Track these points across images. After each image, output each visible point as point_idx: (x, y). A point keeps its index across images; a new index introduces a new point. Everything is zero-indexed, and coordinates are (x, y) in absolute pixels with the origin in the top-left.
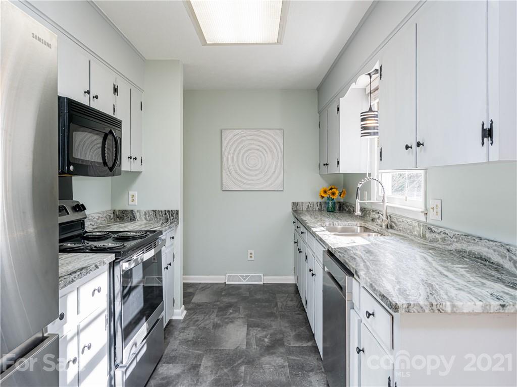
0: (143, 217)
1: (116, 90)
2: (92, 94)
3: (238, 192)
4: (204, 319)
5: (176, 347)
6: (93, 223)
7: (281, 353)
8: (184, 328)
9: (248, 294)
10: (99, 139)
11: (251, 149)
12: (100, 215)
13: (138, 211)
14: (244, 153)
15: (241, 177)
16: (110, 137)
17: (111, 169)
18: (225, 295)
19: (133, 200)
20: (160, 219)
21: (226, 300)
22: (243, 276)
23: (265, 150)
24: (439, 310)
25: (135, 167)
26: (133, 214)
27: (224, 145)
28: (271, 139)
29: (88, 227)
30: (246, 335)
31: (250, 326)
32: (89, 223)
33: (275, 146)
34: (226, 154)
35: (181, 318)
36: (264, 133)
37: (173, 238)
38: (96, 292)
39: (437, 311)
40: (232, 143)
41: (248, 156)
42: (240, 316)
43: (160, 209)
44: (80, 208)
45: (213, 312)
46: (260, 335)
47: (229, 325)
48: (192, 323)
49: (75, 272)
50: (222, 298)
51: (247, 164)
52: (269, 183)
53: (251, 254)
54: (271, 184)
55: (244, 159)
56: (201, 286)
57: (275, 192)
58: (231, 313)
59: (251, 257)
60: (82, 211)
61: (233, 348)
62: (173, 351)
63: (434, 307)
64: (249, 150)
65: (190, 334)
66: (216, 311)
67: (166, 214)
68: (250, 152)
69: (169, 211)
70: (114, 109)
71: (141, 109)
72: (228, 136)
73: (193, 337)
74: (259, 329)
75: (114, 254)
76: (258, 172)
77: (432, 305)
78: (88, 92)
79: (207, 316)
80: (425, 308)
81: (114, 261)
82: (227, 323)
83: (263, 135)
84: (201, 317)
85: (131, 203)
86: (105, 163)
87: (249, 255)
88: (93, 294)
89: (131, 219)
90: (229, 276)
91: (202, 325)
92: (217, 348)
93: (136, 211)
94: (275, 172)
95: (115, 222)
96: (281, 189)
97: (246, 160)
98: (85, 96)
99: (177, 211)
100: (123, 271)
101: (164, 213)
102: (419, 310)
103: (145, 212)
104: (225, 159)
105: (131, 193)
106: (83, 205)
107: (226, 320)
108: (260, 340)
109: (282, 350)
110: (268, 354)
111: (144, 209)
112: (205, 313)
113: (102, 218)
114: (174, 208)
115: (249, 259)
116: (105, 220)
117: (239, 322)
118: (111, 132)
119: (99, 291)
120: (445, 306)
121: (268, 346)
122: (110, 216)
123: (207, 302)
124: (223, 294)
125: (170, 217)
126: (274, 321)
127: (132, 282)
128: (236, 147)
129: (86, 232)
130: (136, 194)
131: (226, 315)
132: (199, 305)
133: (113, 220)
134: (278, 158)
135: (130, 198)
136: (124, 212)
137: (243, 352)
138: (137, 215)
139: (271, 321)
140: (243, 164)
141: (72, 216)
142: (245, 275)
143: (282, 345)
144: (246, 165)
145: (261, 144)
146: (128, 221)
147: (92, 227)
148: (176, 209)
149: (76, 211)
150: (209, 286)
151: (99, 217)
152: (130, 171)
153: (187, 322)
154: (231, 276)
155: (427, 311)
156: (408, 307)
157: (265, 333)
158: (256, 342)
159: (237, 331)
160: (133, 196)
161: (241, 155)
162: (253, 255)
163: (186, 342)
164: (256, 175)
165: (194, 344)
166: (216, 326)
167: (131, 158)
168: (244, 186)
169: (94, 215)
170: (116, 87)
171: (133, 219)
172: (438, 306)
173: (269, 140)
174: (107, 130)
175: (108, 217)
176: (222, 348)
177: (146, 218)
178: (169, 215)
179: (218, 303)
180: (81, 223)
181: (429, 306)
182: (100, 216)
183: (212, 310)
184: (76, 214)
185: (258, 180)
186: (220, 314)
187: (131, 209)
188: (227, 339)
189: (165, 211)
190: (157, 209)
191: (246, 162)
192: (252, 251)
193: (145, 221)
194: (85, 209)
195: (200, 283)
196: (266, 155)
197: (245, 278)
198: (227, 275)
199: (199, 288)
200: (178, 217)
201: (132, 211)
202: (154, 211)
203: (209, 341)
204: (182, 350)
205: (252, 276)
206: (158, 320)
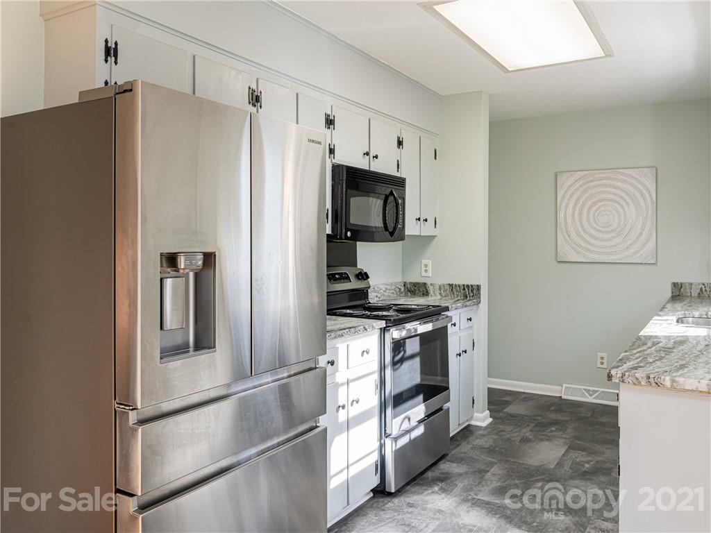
0: (437, 292)
1: (400, 143)
2: (372, 155)
3: (582, 265)
4: (512, 430)
5: (466, 451)
6: (379, 295)
7: (600, 481)
8: (483, 436)
9: (589, 414)
10: (380, 203)
11: (602, 200)
12: (387, 287)
13: (431, 284)
14: (591, 207)
15: (586, 241)
16: (391, 198)
17: (392, 234)
18: (554, 411)
19: (426, 271)
20: (457, 296)
21: (553, 416)
22: (589, 390)
23: (625, 200)
24: (657, 384)
25: (427, 230)
26: (426, 288)
27: (560, 195)
28: (634, 182)
29: (373, 299)
30: (561, 455)
31: (571, 447)
32: (375, 294)
33: (642, 195)
34: (563, 208)
35: (484, 424)
36: (622, 174)
37: (470, 319)
38: (365, 353)
39: (654, 384)
40: (572, 191)
41: (596, 211)
42: (564, 436)
43: (457, 283)
44: (363, 276)
45: (528, 425)
46: (581, 459)
47: (542, 443)
48: (495, 431)
49: (345, 329)
50: (548, 413)
51: (595, 223)
52: (632, 250)
53: (602, 358)
54: (636, 253)
55: (591, 216)
56: (524, 396)
57: (641, 267)
58: (552, 431)
59: (602, 363)
60: (365, 280)
61: (536, 464)
62: (462, 453)
63: (652, 380)
64: (598, 201)
65: (486, 442)
66: (532, 425)
67: (464, 289)
68: (600, 204)
69: (468, 286)
70: (398, 165)
71: (436, 159)
72: (566, 181)
73: (491, 446)
74: (584, 453)
75: (384, 321)
76: (613, 234)
77: (649, 377)
78: (367, 154)
79: (518, 429)
80: (640, 379)
81: (385, 328)
82: (542, 440)
83: (621, 177)
84: (509, 428)
85: (424, 274)
86: (386, 228)
87: (599, 360)
88: (362, 355)
89: (423, 294)
90: (566, 388)
91: (508, 436)
92: (515, 460)
93: (429, 283)
94: (641, 234)
95: (406, 295)
96: (653, 262)
97: (594, 216)
98: (364, 157)
99: (478, 287)
100: (393, 339)
101: (462, 288)
102: (635, 381)
103: (440, 286)
104: (561, 215)
105: (424, 262)
106: (366, 274)
107: (542, 437)
108: (579, 464)
109: (603, 479)
110: (580, 479)
111: (439, 282)
112: (516, 425)
113: (390, 290)
114: (475, 283)
115: (599, 365)
116: (393, 293)
117: (561, 441)
118: (391, 193)
119: (368, 353)
120: (664, 380)
121: (585, 472)
122: (400, 289)
123: (525, 414)
124: (552, 408)
125: (470, 293)
126: (611, 449)
127: (405, 352)
128: (579, 198)
129: (369, 303)
130: (430, 263)
131: (544, 431)
132: (512, 416)
133: (403, 294)
134: (647, 213)
135: (423, 269)
136: (415, 285)
137: (549, 470)
138: (431, 289)
139: (607, 448)
140: (589, 222)
141: (354, 284)
142: (591, 389)
143: (609, 474)
144: (594, 225)
145: (619, 192)
146: (420, 296)
147: (377, 299)
148: (476, 284)
149: (359, 279)
150: (536, 397)
151: (386, 289)
152: (420, 236)
153: (489, 430)
154: (570, 388)
155: (643, 383)
156: (622, 377)
157: (589, 459)
158: (572, 464)
159: (552, 450)
160: (426, 266)
161: (585, 210)
162: (605, 361)
163: (481, 448)
164: (610, 239)
165: (489, 452)
166: (525, 440)
167: (419, 219)
168: (591, 255)
169: (381, 286)
170: (401, 139)
171: (426, 293)
172: (656, 379)
173: (631, 184)
174: (387, 192)
175: (398, 290)
176: (522, 462)
177: (440, 294)
178: (468, 290)
179: (540, 418)
180: (363, 294)
181: (645, 378)
182: (389, 287)
183: (527, 423)
184: (359, 282)
185: (614, 246)
186: (536, 429)
187: (424, 282)
188: (533, 455)
189: (464, 285)
190: (454, 283)
191: (595, 220)
192: (604, 355)
193: (439, 297)
194: (368, 277)
195: (524, 393)
196: (626, 207)
197: (591, 393)
198: (564, 385)
199: (520, 398)
200: (480, 294)
201: (425, 284)
202: (451, 285)
203: (508, 453)
204: (474, 454)
205: (603, 392)
206: (441, 409)
